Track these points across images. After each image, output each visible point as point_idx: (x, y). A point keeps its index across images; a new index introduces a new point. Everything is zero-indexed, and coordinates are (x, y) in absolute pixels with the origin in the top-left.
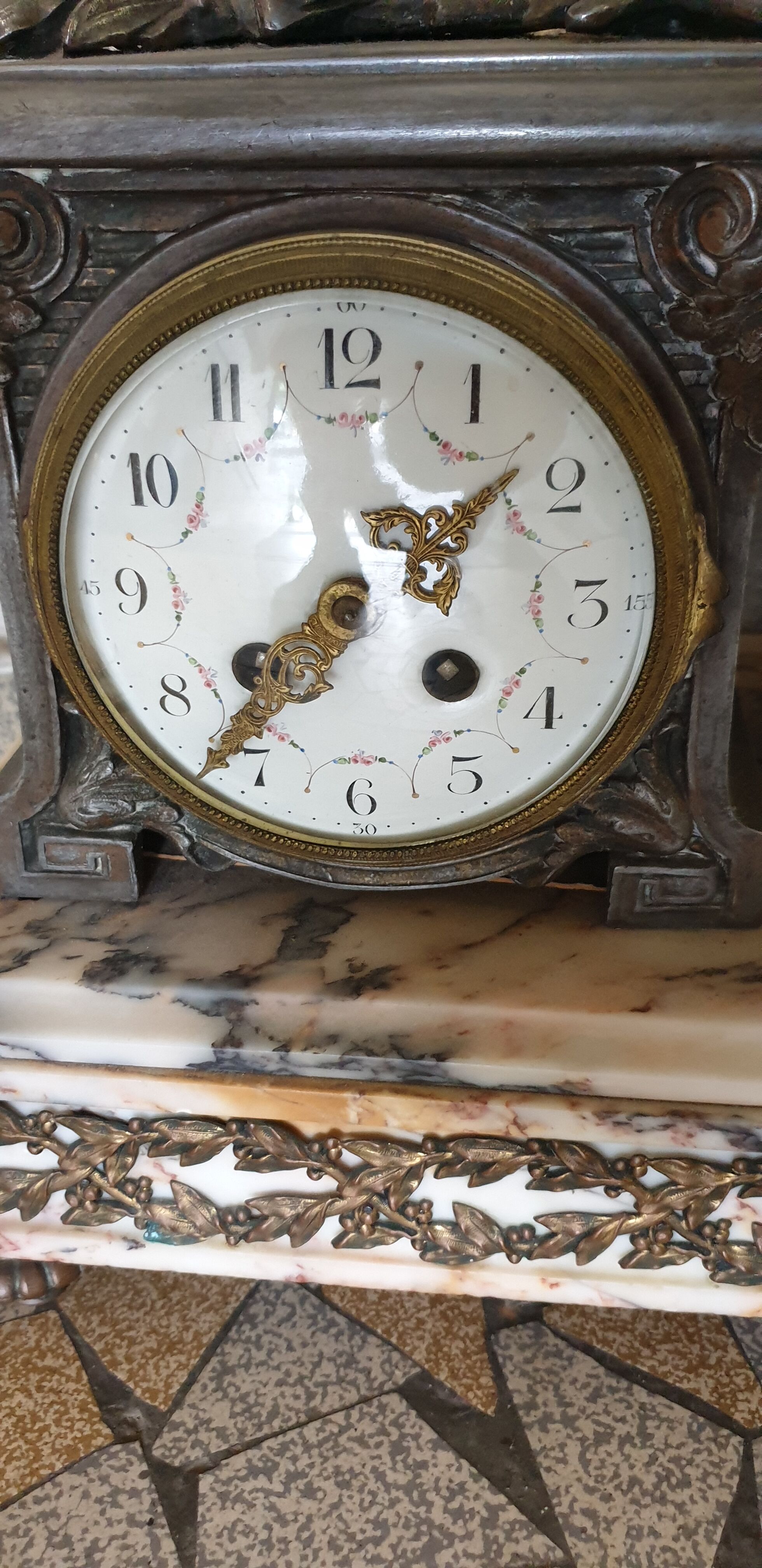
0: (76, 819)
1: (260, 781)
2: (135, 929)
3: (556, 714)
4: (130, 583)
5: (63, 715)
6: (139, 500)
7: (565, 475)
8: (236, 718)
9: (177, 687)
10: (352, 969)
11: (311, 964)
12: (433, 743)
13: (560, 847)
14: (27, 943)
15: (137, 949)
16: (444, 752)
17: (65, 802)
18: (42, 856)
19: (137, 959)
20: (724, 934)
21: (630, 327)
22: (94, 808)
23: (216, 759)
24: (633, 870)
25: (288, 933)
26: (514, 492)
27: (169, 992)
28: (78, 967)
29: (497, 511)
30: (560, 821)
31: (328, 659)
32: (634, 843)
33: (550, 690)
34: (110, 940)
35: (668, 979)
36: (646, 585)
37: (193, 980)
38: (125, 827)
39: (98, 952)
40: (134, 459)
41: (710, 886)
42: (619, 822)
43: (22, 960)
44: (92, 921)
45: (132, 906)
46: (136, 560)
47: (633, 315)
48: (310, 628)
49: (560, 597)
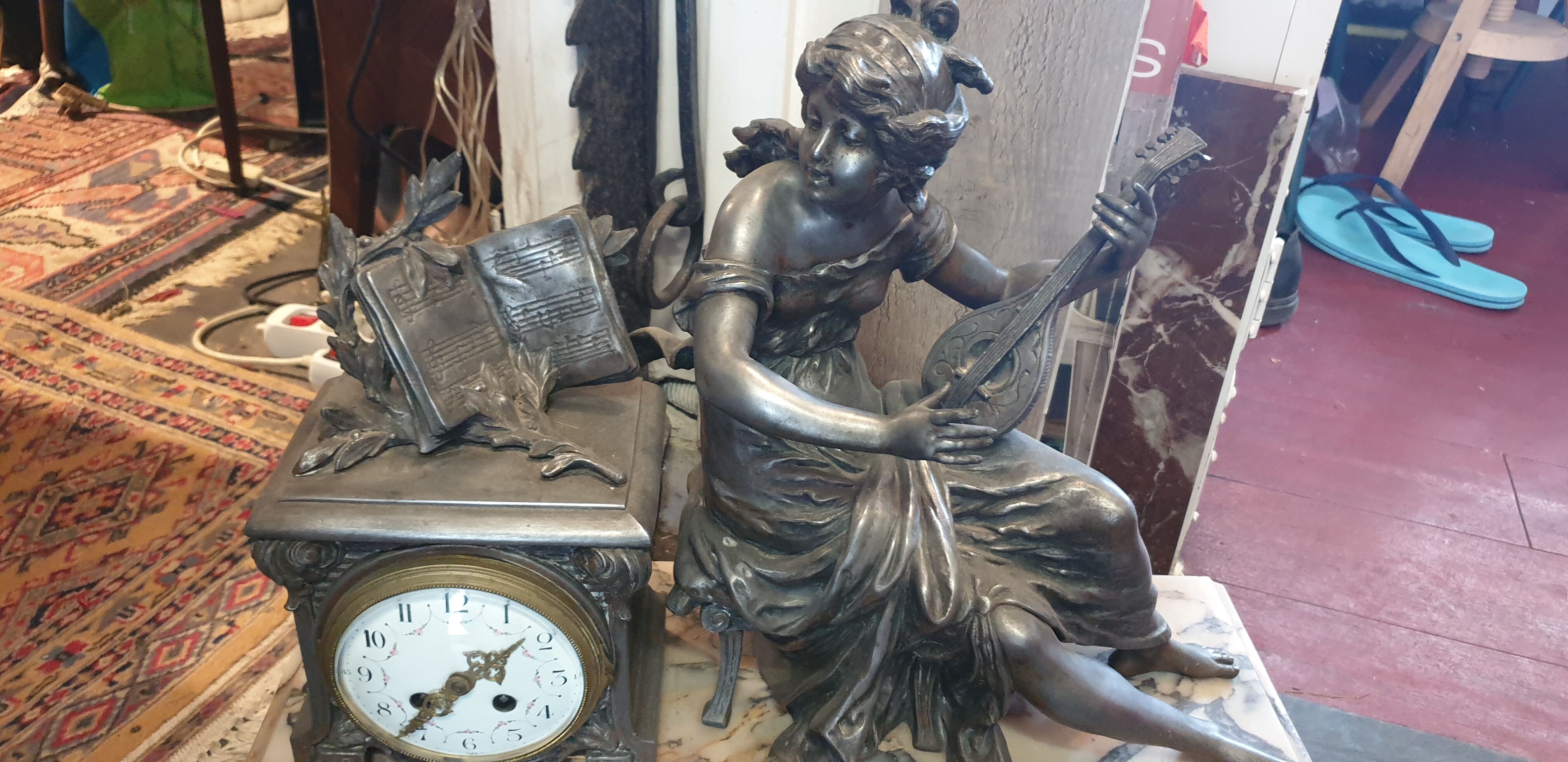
0: (339, 745)
1: (423, 739)
3: (550, 713)
4: (364, 671)
5: (332, 706)
6: (368, 645)
7: (544, 639)
8: (413, 720)
9: (385, 707)
12: (499, 726)
16: (504, 727)
17: (332, 738)
22: (346, 741)
23: (403, 733)
24: (595, 759)
26: (523, 644)
29: (518, 652)
30: (561, 744)
31: (451, 702)
33: (547, 707)
36: (579, 669)
38: (360, 747)
40: (367, 632)
42: (586, 741)
46: (367, 664)
47: (570, 578)
48: (442, 691)
49: (547, 677)
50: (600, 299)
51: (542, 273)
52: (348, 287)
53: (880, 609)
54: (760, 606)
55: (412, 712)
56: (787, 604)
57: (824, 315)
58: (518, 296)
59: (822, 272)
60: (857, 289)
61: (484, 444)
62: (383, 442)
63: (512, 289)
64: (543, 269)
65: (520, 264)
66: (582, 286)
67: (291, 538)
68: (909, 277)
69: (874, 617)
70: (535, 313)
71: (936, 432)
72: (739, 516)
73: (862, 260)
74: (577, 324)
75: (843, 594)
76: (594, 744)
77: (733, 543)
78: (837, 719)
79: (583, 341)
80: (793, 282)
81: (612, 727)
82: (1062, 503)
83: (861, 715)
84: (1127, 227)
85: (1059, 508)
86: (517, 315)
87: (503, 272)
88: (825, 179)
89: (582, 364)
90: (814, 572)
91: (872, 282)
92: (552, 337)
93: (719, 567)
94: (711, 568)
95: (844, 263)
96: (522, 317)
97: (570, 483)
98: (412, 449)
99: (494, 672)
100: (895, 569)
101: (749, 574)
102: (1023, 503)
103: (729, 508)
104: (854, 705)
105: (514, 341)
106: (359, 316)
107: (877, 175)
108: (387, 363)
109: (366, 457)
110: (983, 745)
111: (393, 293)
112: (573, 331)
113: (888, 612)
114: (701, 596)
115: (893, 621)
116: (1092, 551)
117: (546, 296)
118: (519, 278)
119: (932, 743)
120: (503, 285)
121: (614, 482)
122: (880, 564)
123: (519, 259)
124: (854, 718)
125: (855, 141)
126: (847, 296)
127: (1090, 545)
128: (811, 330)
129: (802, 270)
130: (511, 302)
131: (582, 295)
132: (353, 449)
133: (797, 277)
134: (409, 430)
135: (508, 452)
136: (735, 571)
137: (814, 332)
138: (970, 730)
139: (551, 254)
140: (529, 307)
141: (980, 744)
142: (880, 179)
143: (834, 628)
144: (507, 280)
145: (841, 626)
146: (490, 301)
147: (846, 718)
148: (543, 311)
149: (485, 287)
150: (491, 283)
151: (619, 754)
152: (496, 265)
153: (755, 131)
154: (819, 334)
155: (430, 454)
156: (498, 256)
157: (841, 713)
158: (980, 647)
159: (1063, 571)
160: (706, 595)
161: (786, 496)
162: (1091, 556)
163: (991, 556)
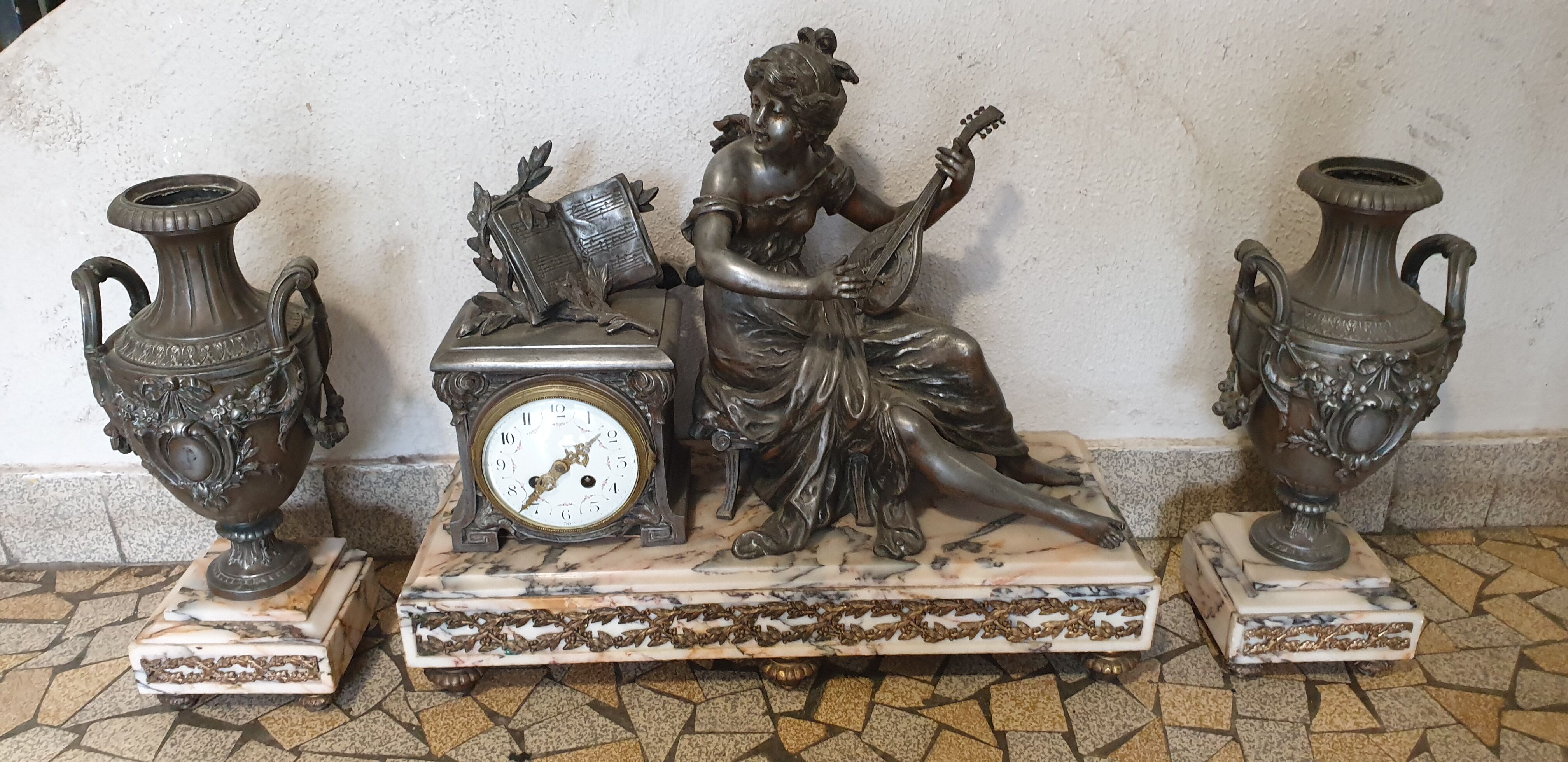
0: (481, 526)
1: (537, 512)
2: (499, 559)
3: (617, 489)
4: (501, 463)
5: (477, 496)
6: (504, 444)
7: (612, 434)
8: (530, 497)
9: (513, 488)
10: (566, 565)
11: (553, 565)
12: (585, 499)
13: (626, 525)
14: (467, 565)
15: (500, 565)
16: (588, 501)
17: (477, 521)
18: (469, 539)
19: (501, 567)
20: (674, 546)
21: (625, 399)
22: (486, 522)
23: (524, 507)
24: (646, 530)
25: (546, 557)
26: (600, 438)
27: (512, 575)
28: (484, 570)
29: (596, 443)
30: (625, 517)
31: (556, 480)
32: (645, 523)
33: (615, 484)
34: (492, 563)
35: (656, 559)
36: (635, 457)
37: (519, 572)
38: (496, 528)
39: (489, 566)
40: (503, 434)
41: (668, 532)
42: (640, 516)
43: (466, 570)
44: (485, 558)
45: (497, 552)
46: (502, 458)
47: (627, 397)
48: (550, 472)
49: (614, 461)
50: (637, 229)
51: (601, 216)
52: (486, 225)
53: (821, 418)
54: (747, 423)
55: (531, 490)
56: (764, 422)
57: (777, 235)
58: (587, 232)
59: (771, 203)
60: (795, 216)
61: (570, 320)
62: (509, 320)
63: (583, 228)
64: (602, 214)
65: (587, 211)
66: (626, 222)
67: (458, 372)
68: (830, 213)
69: (819, 422)
70: (597, 242)
72: (732, 370)
73: (795, 196)
74: (624, 247)
75: (798, 407)
76: (646, 518)
77: (729, 388)
78: (800, 491)
79: (628, 257)
80: (754, 209)
81: (656, 506)
82: (935, 346)
83: (815, 489)
84: (956, 166)
85: (933, 349)
86: (586, 244)
87: (577, 217)
88: (765, 137)
89: (627, 273)
90: (780, 397)
91: (804, 211)
92: (608, 256)
93: (721, 402)
94: (715, 403)
95: (785, 197)
96: (589, 245)
97: (624, 335)
98: (527, 324)
99: (582, 458)
100: (828, 388)
101: (739, 403)
102: (910, 349)
103: (724, 366)
104: (810, 481)
105: (585, 262)
106: (493, 244)
107: (795, 134)
108: (511, 270)
109: (499, 328)
110: (899, 512)
111: (514, 226)
112: (621, 252)
113: (827, 417)
114: (711, 423)
115: (831, 423)
116: (956, 376)
117: (603, 230)
118: (587, 220)
119: (868, 520)
120: (578, 225)
121: (650, 335)
122: (820, 385)
123: (587, 208)
124: (811, 490)
125: (780, 113)
126: (789, 221)
127: (955, 373)
128: (769, 245)
129: (759, 202)
130: (582, 235)
131: (626, 228)
132: (491, 322)
133: (756, 206)
134: (525, 313)
135: (585, 324)
136: (731, 401)
137: (771, 247)
138: (890, 504)
139: (606, 203)
140: (594, 239)
141: (896, 511)
142: (797, 136)
143: (795, 435)
144: (579, 221)
145: (800, 432)
146: (570, 236)
147: (805, 490)
148: (602, 240)
149: (567, 228)
150: (571, 224)
151: (662, 526)
152: (572, 214)
153: (727, 122)
154: (775, 249)
155: (538, 326)
156: (574, 207)
157: (802, 487)
158: (885, 434)
159: (941, 395)
160: (713, 422)
161: (760, 352)
162: (956, 380)
163: (892, 384)
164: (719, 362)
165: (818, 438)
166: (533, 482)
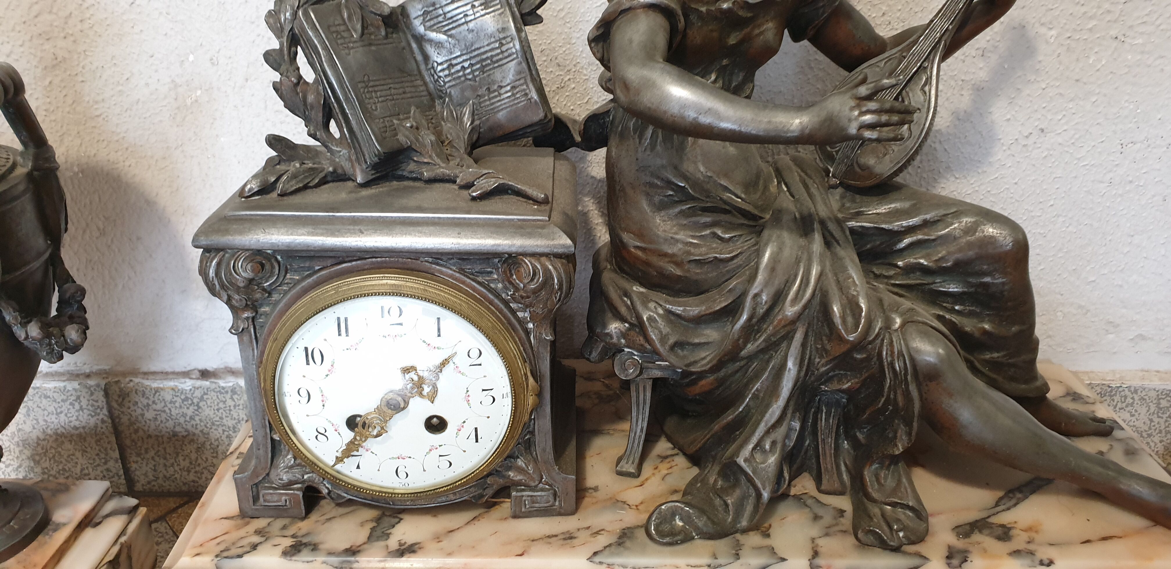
0: (277, 483)
1: (358, 467)
2: (303, 532)
3: (479, 437)
4: (303, 393)
5: (272, 440)
6: (308, 363)
7: (474, 353)
8: (348, 445)
9: (323, 432)
10: (401, 545)
11: (382, 543)
12: (431, 450)
13: (491, 485)
14: (256, 539)
15: (305, 540)
16: (435, 453)
17: (273, 475)
18: (261, 499)
19: (306, 545)
20: (559, 518)
21: (496, 301)
22: (285, 478)
23: (339, 460)
24: (519, 494)
25: (373, 529)
26: (455, 359)
27: (320, 559)
28: (280, 549)
29: (449, 368)
30: (488, 475)
31: (386, 422)
32: (519, 483)
33: (476, 429)
34: (293, 536)
35: (533, 541)
36: (508, 389)
37: (330, 554)
38: (299, 486)
39: (288, 542)
40: (306, 349)
41: (551, 499)
42: (511, 473)
43: (254, 547)
44: (284, 527)
45: (303, 519)
46: (305, 386)
47: (498, 296)
48: (378, 409)
49: (476, 395)
50: (518, 46)
51: (465, 27)
52: (292, 29)
53: (788, 337)
54: (671, 341)
55: (348, 435)
56: (697, 341)
57: (725, 62)
58: (444, 52)
59: (725, 6)
60: (757, 31)
61: (415, 179)
62: (322, 175)
63: (439, 45)
64: (466, 22)
65: (445, 19)
66: (501, 36)
67: (236, 251)
68: (796, 38)
69: (784, 345)
70: (459, 67)
71: (858, 106)
72: (647, 264)
74: (498, 75)
75: (755, 320)
76: (519, 478)
77: (642, 290)
78: (751, 446)
79: (503, 91)
80: (700, 14)
81: (536, 461)
82: (957, 233)
83: (774, 443)
85: (955, 238)
86: (443, 70)
87: (430, 28)
89: (501, 116)
90: (723, 305)
92: (474, 89)
93: (633, 308)
94: (623, 310)
96: (447, 72)
97: (496, 202)
98: (350, 184)
99: (427, 389)
100: (805, 291)
101: (661, 311)
102: (920, 237)
103: (637, 258)
104: (768, 432)
105: (441, 97)
106: (301, 59)
108: (326, 99)
109: (306, 187)
110: (889, 480)
111: (334, 31)
112: (494, 82)
113: (799, 337)
114: (615, 340)
115: (804, 345)
116: (987, 279)
117: (469, 49)
118: (445, 33)
119: (837, 485)
120: (430, 41)
121: (536, 201)
122: (790, 288)
123: (445, 14)
124: (767, 447)
126: (746, 40)
127: (985, 274)
128: (713, 77)
129: (707, 3)
130: (438, 57)
131: (502, 45)
132: (294, 176)
133: (703, 9)
134: (347, 166)
135: (437, 185)
136: (648, 308)
138: (875, 466)
139: (473, 6)
140: (454, 62)
141: (886, 478)
143: (742, 363)
144: (433, 35)
145: (750, 358)
146: (419, 58)
147: (759, 445)
148: (466, 64)
149: (414, 46)
150: (420, 40)
151: (542, 490)
152: (423, 23)
154: (720, 84)
155: (366, 185)
156: (426, 13)
157: (754, 440)
158: (892, 365)
159: (957, 308)
160: (619, 340)
161: (693, 237)
162: (986, 285)
163: (891, 288)
164: (629, 252)
165: (782, 368)
166: (352, 423)
